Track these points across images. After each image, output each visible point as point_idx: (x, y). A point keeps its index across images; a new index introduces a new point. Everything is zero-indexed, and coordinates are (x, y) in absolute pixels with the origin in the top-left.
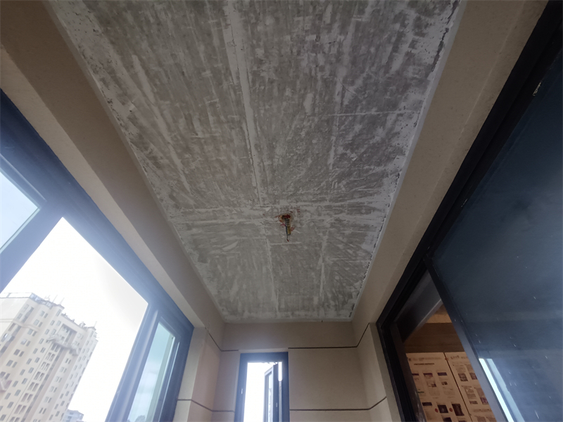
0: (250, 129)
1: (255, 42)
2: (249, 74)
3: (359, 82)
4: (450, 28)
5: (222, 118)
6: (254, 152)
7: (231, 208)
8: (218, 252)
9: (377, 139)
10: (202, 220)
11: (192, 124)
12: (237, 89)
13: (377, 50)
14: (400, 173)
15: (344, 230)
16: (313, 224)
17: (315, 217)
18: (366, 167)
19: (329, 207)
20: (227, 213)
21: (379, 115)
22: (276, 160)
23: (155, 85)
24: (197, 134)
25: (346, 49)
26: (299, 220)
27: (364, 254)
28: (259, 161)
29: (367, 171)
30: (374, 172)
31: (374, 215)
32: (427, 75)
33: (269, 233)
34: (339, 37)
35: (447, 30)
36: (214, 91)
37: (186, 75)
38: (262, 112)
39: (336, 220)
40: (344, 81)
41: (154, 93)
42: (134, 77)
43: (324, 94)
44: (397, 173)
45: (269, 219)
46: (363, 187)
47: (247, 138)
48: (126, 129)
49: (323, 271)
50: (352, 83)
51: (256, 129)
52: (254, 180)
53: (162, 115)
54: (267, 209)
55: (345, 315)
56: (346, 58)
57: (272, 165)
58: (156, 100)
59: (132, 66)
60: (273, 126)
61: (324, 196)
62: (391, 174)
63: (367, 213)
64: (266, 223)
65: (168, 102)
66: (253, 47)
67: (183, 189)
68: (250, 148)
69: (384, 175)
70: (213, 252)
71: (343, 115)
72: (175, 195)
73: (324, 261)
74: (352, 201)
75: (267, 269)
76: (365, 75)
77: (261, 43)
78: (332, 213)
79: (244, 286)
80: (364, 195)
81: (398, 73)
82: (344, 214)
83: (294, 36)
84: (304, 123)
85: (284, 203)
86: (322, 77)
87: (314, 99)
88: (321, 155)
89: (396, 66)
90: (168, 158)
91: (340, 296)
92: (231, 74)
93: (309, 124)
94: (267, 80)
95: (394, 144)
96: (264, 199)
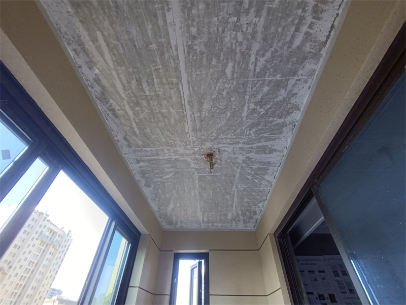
0: (185, 89)
1: (190, 22)
2: (185, 47)
3: (268, 55)
4: (340, 13)
5: (164, 80)
6: (187, 106)
7: (169, 148)
8: (159, 179)
9: (280, 98)
10: (148, 156)
11: (141, 84)
12: (176, 59)
13: (283, 30)
14: (296, 124)
15: (252, 165)
16: (229, 160)
17: (232, 155)
18: (271, 119)
19: (242, 148)
20: (166, 151)
21: (282, 80)
22: (204, 113)
23: (114, 55)
24: (145, 93)
25: (260, 29)
26: (219, 157)
27: (266, 183)
28: (191, 113)
29: (272, 122)
30: (277, 122)
31: (275, 154)
32: (320, 50)
33: (197, 167)
34: (255, 19)
35: (337, 15)
36: (158, 60)
37: (137, 47)
38: (194, 76)
39: (247, 158)
40: (257, 54)
41: (113, 60)
42: (98, 48)
43: (241, 63)
44: (294, 124)
45: (197, 156)
46: (268, 134)
47: (182, 96)
48: (92, 88)
49: (236, 195)
50: (263, 55)
51: (189, 89)
52: (186, 127)
53: (119, 77)
54: (196, 149)
55: (251, 227)
56: (259, 36)
57: (201, 116)
58: (115, 66)
59: (97, 40)
60: (202, 87)
61: (238, 140)
62: (289, 125)
63: (270, 153)
64: (195, 159)
65: (123, 68)
66: (188, 26)
67: (134, 133)
68: (185, 104)
69: (284, 125)
70: (156, 180)
71: (255, 79)
72: (128, 137)
73: (236, 187)
74: (259, 144)
75: (195, 193)
76: (273, 49)
77: (195, 23)
78: (244, 153)
79: (178, 205)
80: (269, 140)
81: (298, 48)
82: (253, 154)
83: (220, 18)
84: (226, 85)
85: (208, 145)
86: (240, 50)
87: (234, 67)
88: (237, 110)
89: (297, 42)
90: (123, 110)
91: (248, 213)
92: (171, 47)
93: (229, 86)
94: (198, 52)
95: (292, 102)
96: (194, 142)
